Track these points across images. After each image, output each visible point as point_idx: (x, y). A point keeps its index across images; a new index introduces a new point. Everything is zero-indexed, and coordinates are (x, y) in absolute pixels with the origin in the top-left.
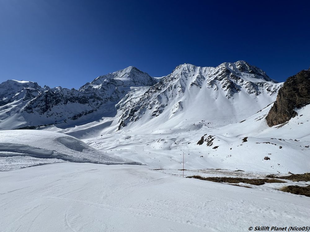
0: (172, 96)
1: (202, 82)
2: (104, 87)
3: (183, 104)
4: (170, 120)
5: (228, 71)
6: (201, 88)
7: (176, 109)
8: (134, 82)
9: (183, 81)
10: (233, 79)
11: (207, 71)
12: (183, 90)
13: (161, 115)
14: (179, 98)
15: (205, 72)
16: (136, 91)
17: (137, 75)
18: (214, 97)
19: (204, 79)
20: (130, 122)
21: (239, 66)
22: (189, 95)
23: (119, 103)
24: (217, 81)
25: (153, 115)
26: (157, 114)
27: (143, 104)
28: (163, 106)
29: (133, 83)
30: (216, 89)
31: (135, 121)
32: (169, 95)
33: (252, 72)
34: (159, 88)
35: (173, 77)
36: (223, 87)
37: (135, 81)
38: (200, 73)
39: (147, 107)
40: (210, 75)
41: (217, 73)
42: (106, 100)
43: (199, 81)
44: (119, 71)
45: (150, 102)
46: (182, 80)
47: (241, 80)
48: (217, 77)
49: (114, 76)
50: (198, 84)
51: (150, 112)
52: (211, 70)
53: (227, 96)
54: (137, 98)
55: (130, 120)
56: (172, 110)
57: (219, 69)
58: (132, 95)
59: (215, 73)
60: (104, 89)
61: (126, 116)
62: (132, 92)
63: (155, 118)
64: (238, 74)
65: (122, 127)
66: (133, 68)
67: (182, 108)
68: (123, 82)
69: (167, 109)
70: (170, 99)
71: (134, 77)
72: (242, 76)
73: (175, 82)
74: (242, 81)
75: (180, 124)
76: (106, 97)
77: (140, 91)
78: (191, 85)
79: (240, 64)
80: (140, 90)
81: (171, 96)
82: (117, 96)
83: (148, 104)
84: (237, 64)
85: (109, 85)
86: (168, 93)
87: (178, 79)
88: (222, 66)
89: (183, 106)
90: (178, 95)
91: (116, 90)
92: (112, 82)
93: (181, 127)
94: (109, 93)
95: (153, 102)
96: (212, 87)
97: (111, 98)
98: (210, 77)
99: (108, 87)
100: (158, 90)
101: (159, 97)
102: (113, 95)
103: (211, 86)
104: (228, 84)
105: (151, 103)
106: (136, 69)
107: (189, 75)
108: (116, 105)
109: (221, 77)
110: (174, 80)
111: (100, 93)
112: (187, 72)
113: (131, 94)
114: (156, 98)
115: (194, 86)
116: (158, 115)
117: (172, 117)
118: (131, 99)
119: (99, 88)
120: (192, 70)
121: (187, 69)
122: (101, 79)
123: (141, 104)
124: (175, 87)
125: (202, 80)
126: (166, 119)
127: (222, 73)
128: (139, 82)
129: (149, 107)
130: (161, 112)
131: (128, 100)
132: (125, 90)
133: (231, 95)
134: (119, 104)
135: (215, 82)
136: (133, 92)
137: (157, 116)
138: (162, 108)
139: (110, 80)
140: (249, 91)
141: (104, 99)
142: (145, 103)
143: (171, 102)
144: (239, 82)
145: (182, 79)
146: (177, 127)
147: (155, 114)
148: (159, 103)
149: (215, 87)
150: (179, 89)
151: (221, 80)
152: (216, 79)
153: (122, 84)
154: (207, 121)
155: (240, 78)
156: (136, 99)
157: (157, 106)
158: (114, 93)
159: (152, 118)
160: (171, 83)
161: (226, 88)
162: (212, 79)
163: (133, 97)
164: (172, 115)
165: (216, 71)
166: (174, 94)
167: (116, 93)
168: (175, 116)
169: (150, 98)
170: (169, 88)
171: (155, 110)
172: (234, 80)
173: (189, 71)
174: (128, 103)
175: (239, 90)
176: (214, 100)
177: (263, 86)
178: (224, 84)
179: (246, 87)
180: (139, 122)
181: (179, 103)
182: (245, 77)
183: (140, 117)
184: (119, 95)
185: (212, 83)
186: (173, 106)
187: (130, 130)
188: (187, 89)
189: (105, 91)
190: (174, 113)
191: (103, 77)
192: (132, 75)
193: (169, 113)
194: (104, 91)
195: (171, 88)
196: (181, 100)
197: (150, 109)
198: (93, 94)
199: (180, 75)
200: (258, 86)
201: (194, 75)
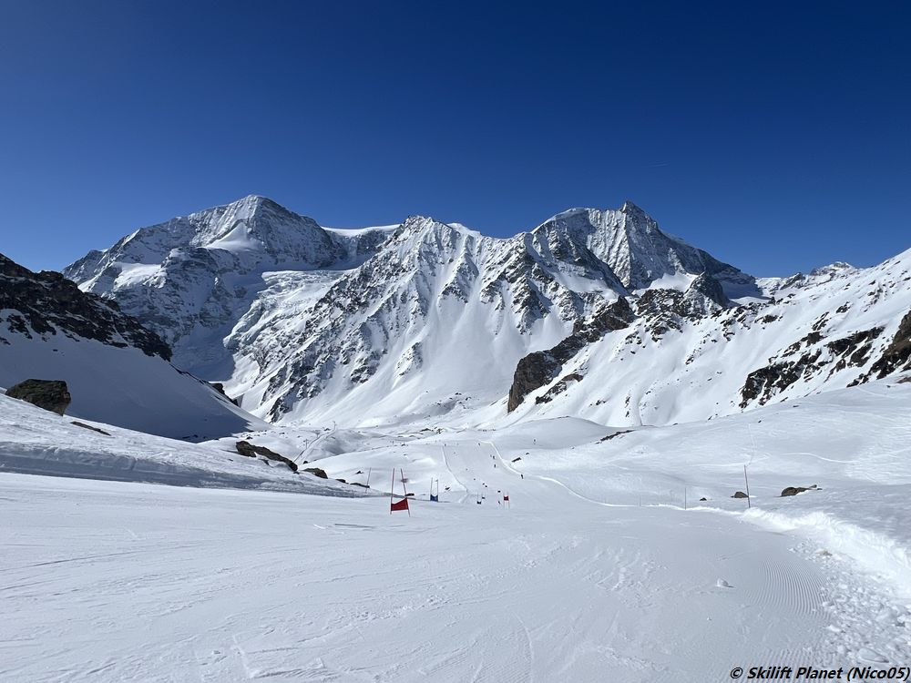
0: (398, 326)
1: (471, 283)
2: (173, 277)
3: (423, 349)
4: (394, 392)
5: (528, 258)
6: (466, 302)
7: (407, 364)
8: (272, 252)
9: (425, 280)
10: (539, 279)
11: (484, 249)
12: (424, 310)
13: (373, 379)
14: (415, 332)
15: (480, 251)
16: (284, 288)
17: (280, 228)
18: (492, 330)
19: (477, 273)
20: (298, 399)
21: (554, 245)
22: (437, 325)
23: (234, 332)
24: (504, 282)
25: (354, 380)
26: (364, 376)
27: (324, 349)
28: (376, 356)
29: (268, 257)
30: (500, 307)
31: (311, 397)
32: (390, 322)
33: (581, 263)
34: (363, 301)
35: (397, 261)
36: (515, 302)
37: (276, 248)
38: (468, 256)
39: (336, 357)
40: (491, 262)
41: (506, 259)
42: (189, 323)
43: (463, 283)
44: (212, 211)
45: (342, 343)
46: (420, 277)
47: (552, 285)
48: (504, 272)
49: (194, 227)
50: (460, 290)
51: (346, 372)
52: (494, 247)
53: (519, 327)
54: (291, 316)
55: (298, 395)
56: (397, 366)
57: (511, 250)
58: (274, 306)
59: (501, 259)
60: (176, 286)
61: (281, 383)
62: (272, 294)
63: (359, 387)
64: (550, 266)
65: (281, 413)
66: (265, 203)
67: (421, 361)
68: (235, 257)
69: (386, 362)
70: (392, 333)
71: (270, 235)
72: (558, 271)
73: (405, 280)
74: (555, 289)
75: (414, 404)
76: (186, 315)
77: (298, 290)
78: (444, 293)
79: (556, 241)
80: (296, 285)
81: (395, 324)
82: (223, 307)
83: (338, 351)
84: (551, 239)
85: (189, 269)
86: (387, 316)
87: (413, 273)
88: (518, 241)
89: (423, 356)
90: (412, 322)
91: (219, 287)
92: (198, 260)
93: (415, 409)
94: (193, 298)
95: (349, 343)
96: (492, 301)
97: (203, 316)
98: (490, 269)
99: (186, 278)
100: (360, 304)
101: (365, 330)
102: (209, 307)
103: (489, 298)
104: (526, 296)
105: (344, 347)
106: (274, 205)
107: (440, 260)
108: (227, 339)
109: (512, 274)
110: (401, 274)
111: (167, 301)
112: (435, 249)
113: (270, 299)
114: (357, 333)
115: (452, 296)
116: (367, 380)
117: (398, 385)
118: (274, 319)
119: (158, 283)
120: (448, 245)
121: (434, 240)
122: (145, 239)
123: (318, 349)
124: (404, 301)
125: (470, 279)
126: (385, 389)
127: (516, 263)
128: (286, 252)
129: (342, 359)
130: (371, 371)
131: (262, 322)
132: (246, 287)
133: (528, 326)
134: (235, 336)
135: (500, 286)
136: (273, 291)
137: (362, 382)
138: (373, 361)
139: (192, 251)
140: (564, 314)
141: (180, 321)
142: (328, 346)
143: (394, 344)
144: (549, 290)
145: (422, 274)
146: (407, 410)
147: (359, 377)
148: (365, 347)
149: (498, 300)
150: (414, 305)
151: (512, 281)
152: (502, 277)
153: (235, 265)
154: (465, 395)
155: (552, 280)
156: (289, 320)
157: (361, 355)
158: (212, 299)
159: (352, 388)
160: (393, 284)
161: (519, 306)
162: (494, 276)
163: (279, 312)
164: (399, 378)
165: (505, 255)
166: (402, 321)
167: (218, 298)
168: (404, 381)
169: (340, 332)
170: (388, 301)
171: (358, 366)
172: (539, 282)
173: (441, 248)
174: (265, 331)
175: (546, 311)
176: (492, 338)
177: (593, 301)
178: (517, 294)
179: (561, 305)
180: (321, 398)
181: (414, 347)
182: (565, 274)
183: (321, 386)
184: (230, 306)
185: (493, 289)
186: (400, 357)
187: (305, 419)
188: (435, 305)
189: (180, 292)
190: (403, 374)
191: (152, 232)
192: (260, 226)
193: (390, 373)
194: (178, 293)
195: (394, 302)
196: (418, 339)
197: (345, 363)
198: (146, 309)
199: (416, 259)
200: (584, 302)
201: (451, 261)
